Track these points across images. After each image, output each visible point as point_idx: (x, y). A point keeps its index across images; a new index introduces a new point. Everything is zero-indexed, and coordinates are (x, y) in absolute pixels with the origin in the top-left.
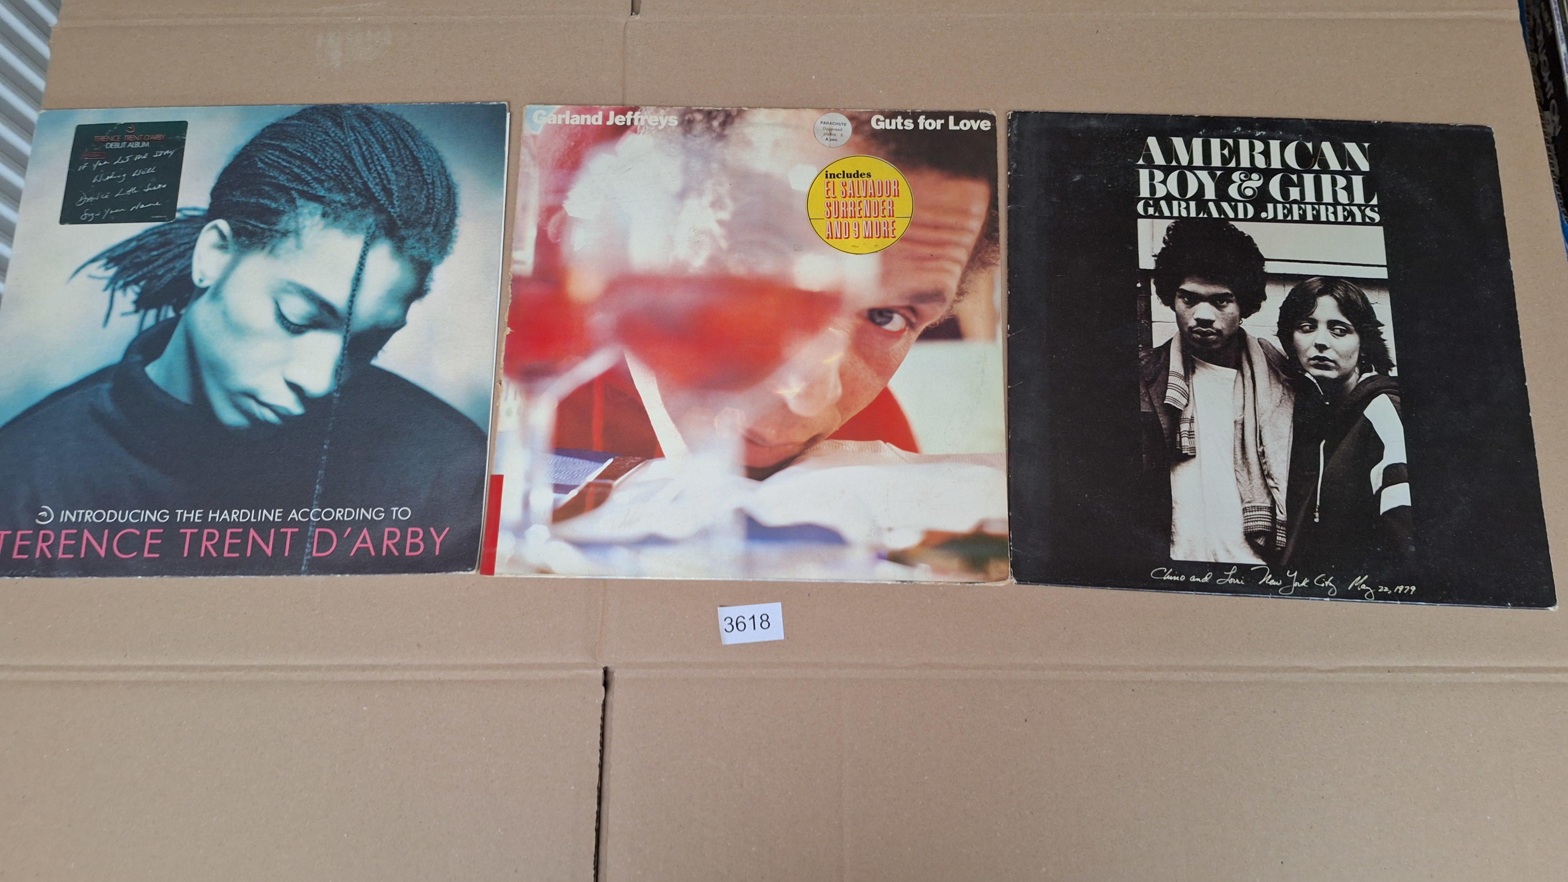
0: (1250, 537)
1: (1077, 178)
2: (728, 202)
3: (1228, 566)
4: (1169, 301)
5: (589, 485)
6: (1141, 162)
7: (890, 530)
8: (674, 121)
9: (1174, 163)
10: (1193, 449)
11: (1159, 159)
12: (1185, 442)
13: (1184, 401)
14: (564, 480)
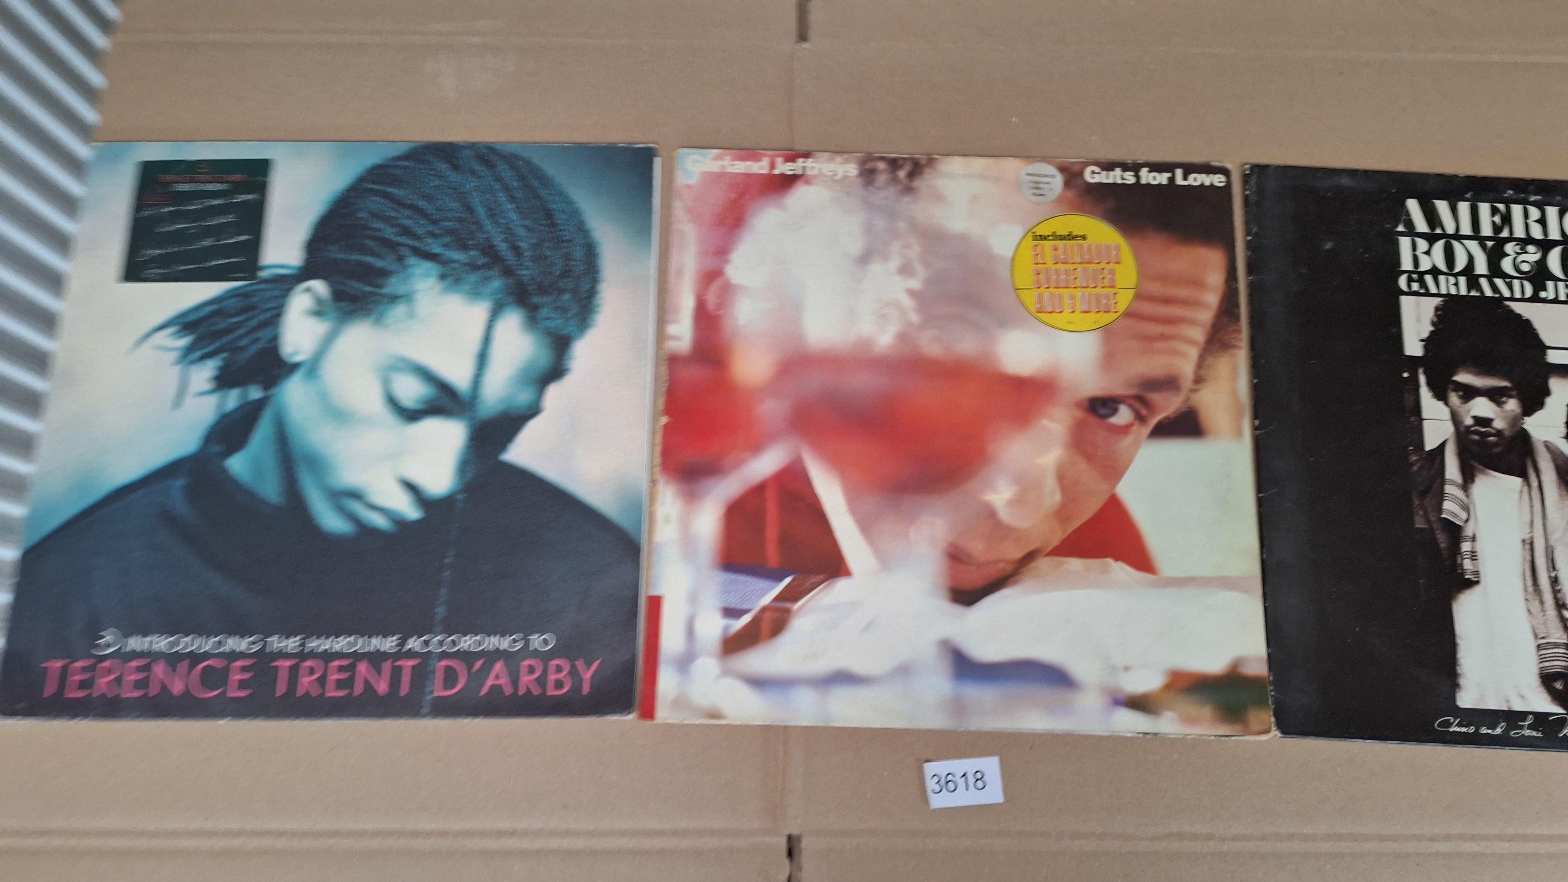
0: (1547, 679)
1: (1328, 246)
2: (919, 268)
3: (1523, 715)
4: (1441, 395)
5: (764, 609)
6: (1401, 228)
7: (1127, 669)
8: (852, 170)
9: (1438, 231)
10: (1476, 573)
11: (1421, 225)
12: (1467, 564)
13: (1464, 516)
14: (734, 602)
